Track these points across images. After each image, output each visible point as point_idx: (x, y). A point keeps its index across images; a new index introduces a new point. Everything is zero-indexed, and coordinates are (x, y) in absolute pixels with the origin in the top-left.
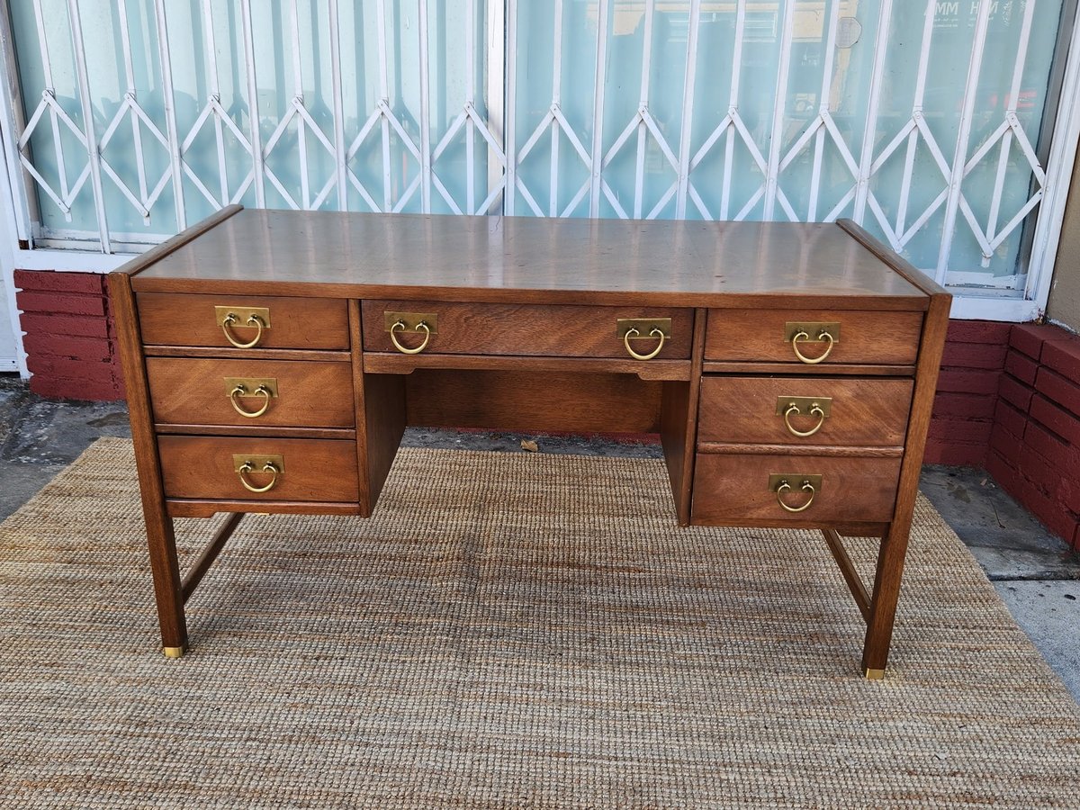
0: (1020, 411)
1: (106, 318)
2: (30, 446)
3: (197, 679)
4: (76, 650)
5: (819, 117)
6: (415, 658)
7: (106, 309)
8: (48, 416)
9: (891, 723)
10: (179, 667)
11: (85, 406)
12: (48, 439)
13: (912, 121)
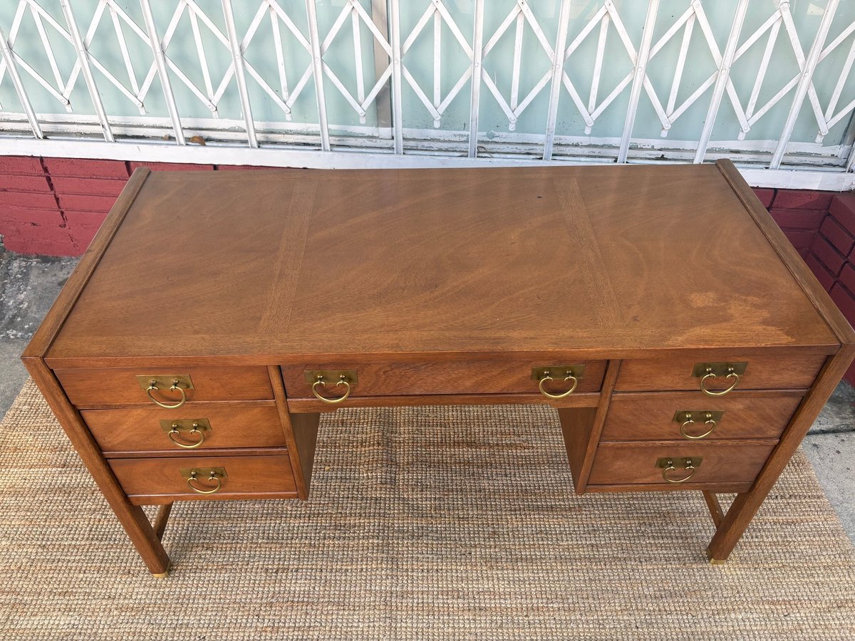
0: (829, 270)
1: (53, 192)
2: (14, 316)
3: (183, 602)
4: (81, 575)
5: (691, 9)
6: (354, 567)
7: (51, 186)
8: (26, 276)
9: (733, 616)
10: (167, 590)
11: (53, 262)
12: (29, 307)
13: (778, 12)
